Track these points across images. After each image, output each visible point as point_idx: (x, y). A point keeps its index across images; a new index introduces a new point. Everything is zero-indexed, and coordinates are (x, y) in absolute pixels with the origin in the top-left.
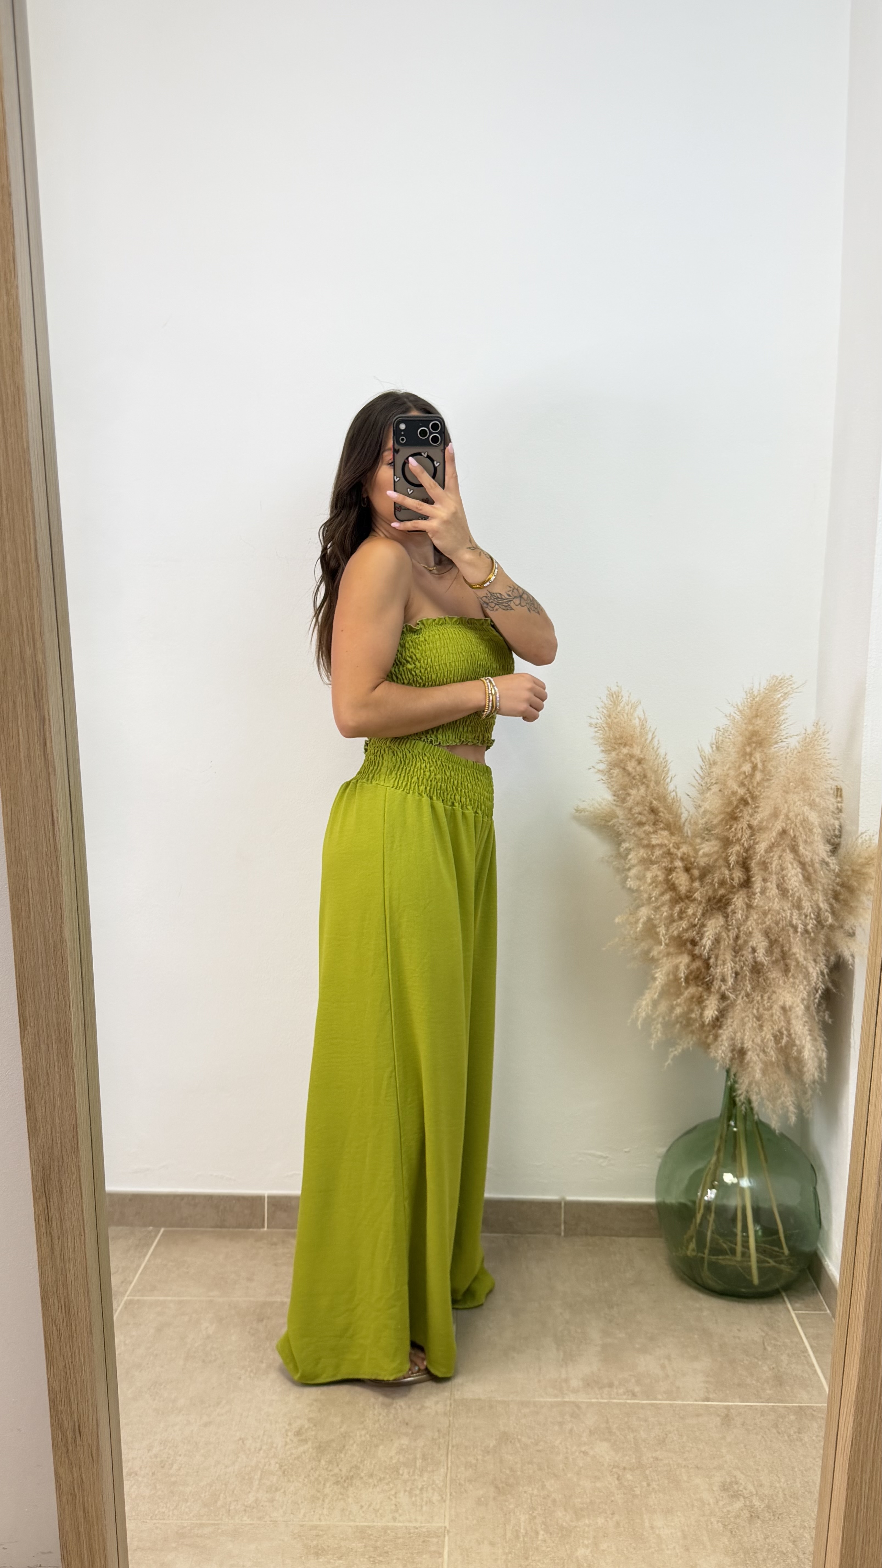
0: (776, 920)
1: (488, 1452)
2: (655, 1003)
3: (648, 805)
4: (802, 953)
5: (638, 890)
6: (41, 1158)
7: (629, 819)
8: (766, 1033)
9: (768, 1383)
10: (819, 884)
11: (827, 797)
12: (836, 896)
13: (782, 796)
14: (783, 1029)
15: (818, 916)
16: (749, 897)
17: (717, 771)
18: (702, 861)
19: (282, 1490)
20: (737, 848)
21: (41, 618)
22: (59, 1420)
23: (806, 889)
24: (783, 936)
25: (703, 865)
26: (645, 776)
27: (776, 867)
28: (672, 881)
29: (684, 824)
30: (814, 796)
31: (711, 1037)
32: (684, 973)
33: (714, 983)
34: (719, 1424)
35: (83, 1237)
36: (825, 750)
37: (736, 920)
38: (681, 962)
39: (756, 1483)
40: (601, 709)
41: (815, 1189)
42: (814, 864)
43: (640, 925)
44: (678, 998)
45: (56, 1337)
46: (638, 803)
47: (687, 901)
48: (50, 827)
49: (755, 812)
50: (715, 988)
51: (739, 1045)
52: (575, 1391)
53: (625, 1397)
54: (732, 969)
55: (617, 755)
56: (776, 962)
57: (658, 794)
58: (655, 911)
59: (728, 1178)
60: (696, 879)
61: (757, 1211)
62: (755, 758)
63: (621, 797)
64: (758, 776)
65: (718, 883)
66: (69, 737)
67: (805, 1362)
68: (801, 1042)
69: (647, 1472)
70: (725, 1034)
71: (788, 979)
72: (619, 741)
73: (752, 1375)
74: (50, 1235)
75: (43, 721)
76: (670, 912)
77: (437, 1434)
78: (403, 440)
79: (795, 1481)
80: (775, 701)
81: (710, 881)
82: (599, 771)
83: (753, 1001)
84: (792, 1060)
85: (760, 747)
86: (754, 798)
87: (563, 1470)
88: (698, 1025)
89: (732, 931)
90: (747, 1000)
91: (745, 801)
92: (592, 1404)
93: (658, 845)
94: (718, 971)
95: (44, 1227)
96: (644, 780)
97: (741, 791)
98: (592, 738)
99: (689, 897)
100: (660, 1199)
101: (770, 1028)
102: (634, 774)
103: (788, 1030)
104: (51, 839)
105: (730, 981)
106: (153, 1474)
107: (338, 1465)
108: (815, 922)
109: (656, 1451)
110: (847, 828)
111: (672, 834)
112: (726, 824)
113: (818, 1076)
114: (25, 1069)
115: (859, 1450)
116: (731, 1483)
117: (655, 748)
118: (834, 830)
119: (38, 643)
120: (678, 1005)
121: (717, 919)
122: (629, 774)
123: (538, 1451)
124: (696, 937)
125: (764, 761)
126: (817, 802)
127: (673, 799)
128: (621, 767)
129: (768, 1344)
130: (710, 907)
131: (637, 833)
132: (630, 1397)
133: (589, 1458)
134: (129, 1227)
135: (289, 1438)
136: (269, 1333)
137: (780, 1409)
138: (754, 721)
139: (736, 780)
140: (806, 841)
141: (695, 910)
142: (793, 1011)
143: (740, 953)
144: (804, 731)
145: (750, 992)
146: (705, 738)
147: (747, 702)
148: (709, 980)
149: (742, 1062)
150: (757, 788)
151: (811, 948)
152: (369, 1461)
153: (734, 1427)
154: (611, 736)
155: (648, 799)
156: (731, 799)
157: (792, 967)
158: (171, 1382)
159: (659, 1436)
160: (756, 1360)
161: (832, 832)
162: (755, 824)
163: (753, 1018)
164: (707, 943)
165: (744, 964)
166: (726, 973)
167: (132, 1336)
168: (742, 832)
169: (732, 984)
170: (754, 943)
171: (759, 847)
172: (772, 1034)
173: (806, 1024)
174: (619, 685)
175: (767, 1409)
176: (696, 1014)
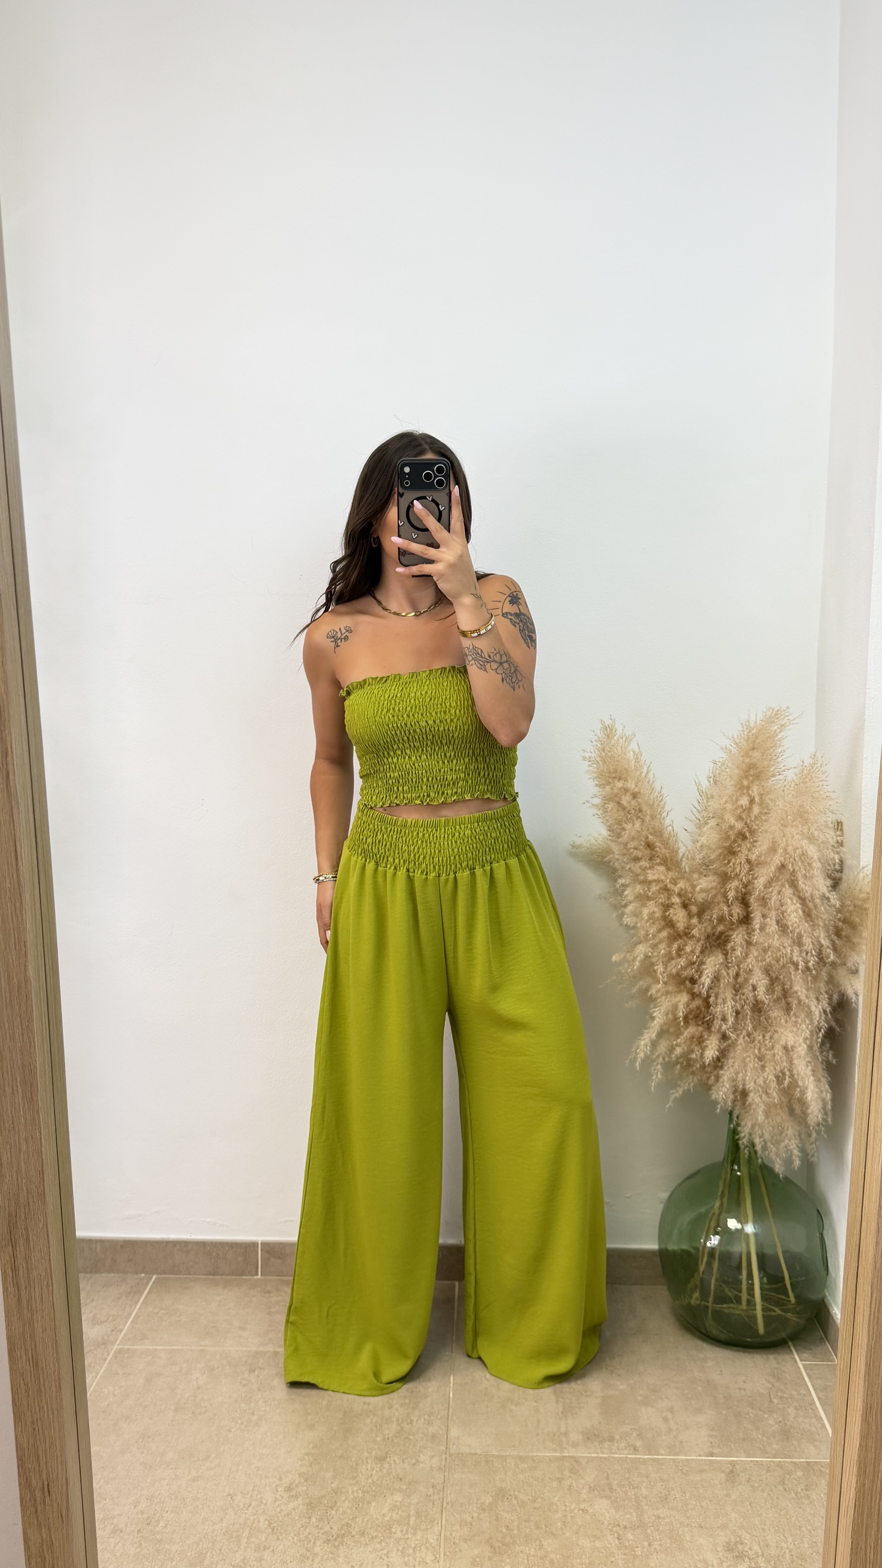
0: (777, 957)
1: (484, 1509)
2: (654, 1044)
3: (643, 839)
4: (804, 991)
5: (634, 928)
6: (7, 1205)
7: (624, 855)
8: (768, 1073)
9: (774, 1437)
10: (820, 920)
11: (826, 830)
12: (838, 933)
13: (780, 830)
14: (786, 1069)
15: (820, 954)
16: (749, 934)
17: (714, 805)
18: (700, 897)
19: (271, 1549)
20: (735, 883)
22: (27, 1479)
23: (807, 925)
24: (784, 974)
25: (701, 900)
26: (640, 811)
27: (775, 902)
28: (670, 918)
29: (681, 859)
30: (813, 829)
31: (713, 1077)
32: (683, 1012)
33: (715, 1022)
34: (723, 1480)
35: (51, 1288)
36: (823, 782)
37: (735, 958)
38: (679, 1001)
39: (761, 1543)
40: (594, 743)
41: (821, 1234)
42: (814, 900)
43: (637, 963)
44: (678, 1038)
45: (23, 1392)
46: (633, 838)
47: (685, 938)
48: (14, 862)
49: (753, 846)
50: (715, 1027)
51: (741, 1086)
52: (575, 1445)
53: (626, 1452)
54: (732, 1007)
55: (612, 789)
56: (777, 1000)
57: (653, 828)
58: (653, 949)
59: (732, 1224)
60: (694, 916)
61: (761, 1258)
62: (752, 790)
63: (616, 831)
64: (756, 810)
65: (717, 920)
67: (813, 1415)
68: (804, 1082)
69: (649, 1531)
70: (726, 1074)
71: (790, 1018)
72: (614, 775)
73: (757, 1429)
74: (17, 1285)
76: (668, 949)
77: (431, 1489)
78: (407, 483)
79: (803, 1542)
80: (772, 733)
81: (709, 917)
82: (594, 805)
83: (753, 1041)
84: (796, 1101)
85: (758, 780)
86: (752, 832)
87: (562, 1528)
88: (698, 1065)
89: (732, 968)
90: (749, 1040)
91: (743, 836)
92: (593, 1459)
93: (655, 881)
94: (718, 1010)
95: (11, 1277)
96: (640, 815)
97: (739, 825)
98: (587, 772)
99: (686, 934)
100: (662, 1246)
101: (772, 1068)
102: (629, 808)
103: (790, 1071)
104: (15, 874)
105: (731, 1020)
106: (139, 1531)
107: (329, 1523)
108: (817, 959)
109: (658, 1509)
110: (848, 862)
111: (669, 869)
112: (724, 859)
113: (823, 1117)
115: (863, 1513)
116: (736, 1543)
117: (651, 782)
118: (834, 865)
120: (678, 1045)
121: (717, 956)
122: (624, 808)
123: (535, 1508)
124: (695, 975)
125: (762, 794)
126: (816, 835)
127: (670, 833)
128: (615, 801)
129: (774, 1397)
130: (709, 944)
131: (633, 869)
132: (631, 1452)
133: (588, 1516)
134: (121, 1275)
135: (279, 1493)
136: (261, 1384)
137: (787, 1465)
138: (751, 753)
139: (733, 814)
140: (805, 875)
141: (694, 947)
142: (795, 1051)
143: (740, 991)
144: (801, 764)
145: (751, 1032)
146: (702, 773)
147: (744, 734)
148: (709, 1019)
149: (744, 1104)
150: (755, 822)
151: (813, 986)
152: (361, 1519)
153: (739, 1484)
154: (605, 769)
155: (644, 833)
156: (729, 833)
157: (794, 1006)
158: (160, 1434)
159: (661, 1493)
160: (762, 1413)
161: (832, 866)
162: (753, 859)
163: (755, 1058)
164: (706, 981)
165: (745, 1002)
166: (726, 1012)
167: (122, 1386)
168: (741, 867)
169: (732, 1023)
170: (755, 980)
171: (758, 882)
172: (775, 1074)
173: (809, 1064)
174: (613, 718)
175: (773, 1464)
176: (696, 1055)
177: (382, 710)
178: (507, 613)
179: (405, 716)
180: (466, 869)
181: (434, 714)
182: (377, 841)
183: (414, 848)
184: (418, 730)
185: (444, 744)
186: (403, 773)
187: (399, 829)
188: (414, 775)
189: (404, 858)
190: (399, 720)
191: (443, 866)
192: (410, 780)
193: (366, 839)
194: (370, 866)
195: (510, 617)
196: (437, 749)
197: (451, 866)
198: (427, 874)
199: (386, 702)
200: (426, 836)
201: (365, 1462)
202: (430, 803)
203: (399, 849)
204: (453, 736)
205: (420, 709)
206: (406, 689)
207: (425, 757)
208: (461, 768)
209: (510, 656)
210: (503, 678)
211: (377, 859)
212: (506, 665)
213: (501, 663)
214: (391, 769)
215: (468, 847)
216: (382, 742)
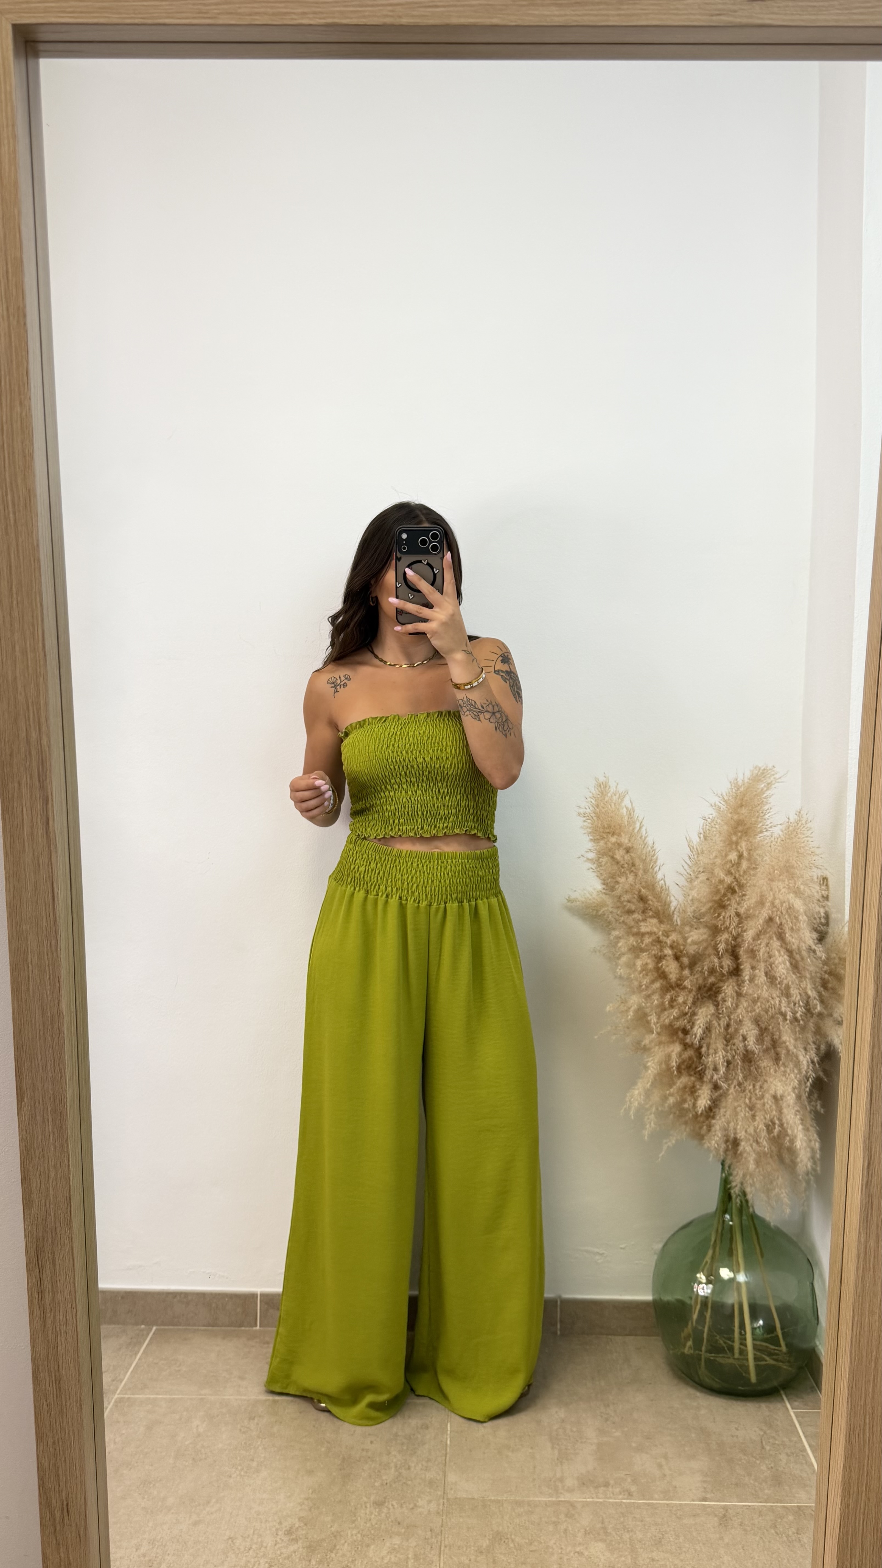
0: (766, 1008)
1: (482, 1552)
2: (648, 1094)
3: (637, 893)
4: (792, 1041)
5: (628, 978)
6: (35, 1230)
7: (618, 907)
8: (759, 1122)
9: (766, 1482)
10: (807, 972)
11: (811, 885)
12: (824, 984)
13: (767, 884)
14: (775, 1118)
15: (807, 1004)
16: (739, 985)
17: (704, 860)
18: (692, 949)
20: (725, 936)
21: (46, 704)
22: (47, 1498)
23: (794, 976)
24: (773, 1025)
25: (693, 952)
26: (633, 865)
27: (763, 955)
28: (662, 969)
29: (673, 912)
30: (799, 883)
31: (705, 1127)
32: (676, 1062)
33: (707, 1072)
34: (716, 1524)
35: (75, 1322)
36: (808, 838)
37: (726, 1008)
38: (673, 1051)
40: (589, 799)
41: (812, 1284)
42: (801, 952)
43: (631, 1013)
44: (671, 1088)
45: (46, 1412)
46: (626, 892)
47: (677, 989)
48: (51, 901)
49: (742, 900)
50: (707, 1078)
51: (732, 1135)
52: (570, 1490)
53: (621, 1497)
54: (723, 1057)
55: (606, 843)
56: (766, 1050)
57: (646, 882)
58: (646, 999)
59: (725, 1273)
60: (685, 967)
62: (741, 847)
63: (610, 885)
64: (745, 865)
65: (708, 972)
66: (70, 817)
67: (804, 1462)
68: (793, 1131)
70: (718, 1124)
71: (779, 1068)
72: (608, 831)
73: (749, 1475)
74: (42, 1307)
75: (46, 801)
76: (661, 1000)
77: (429, 1533)
78: (404, 548)
80: (759, 791)
81: (700, 969)
82: (588, 859)
83: (744, 1091)
84: (785, 1151)
85: (746, 836)
86: (741, 886)
88: (691, 1115)
89: (723, 1019)
90: (739, 1089)
91: (732, 890)
92: (587, 1504)
93: (648, 933)
94: (710, 1060)
95: (37, 1300)
96: (633, 869)
97: (729, 880)
98: (582, 827)
99: (679, 985)
100: (656, 1297)
101: (762, 1117)
102: (622, 862)
103: (780, 1120)
104: (51, 914)
105: (722, 1070)
108: (804, 1010)
109: (653, 1552)
110: (833, 916)
111: (661, 922)
112: (715, 912)
113: (812, 1167)
114: (21, 1141)
117: (643, 837)
118: (820, 918)
119: (44, 729)
120: (671, 1095)
121: (708, 1007)
122: (618, 863)
123: (532, 1551)
124: (687, 1025)
125: (750, 850)
126: (802, 889)
127: (662, 887)
128: (609, 856)
129: (766, 1444)
130: (701, 995)
131: (626, 921)
132: (626, 1497)
133: (584, 1559)
134: (121, 1326)
135: (279, 1537)
136: (261, 1432)
137: (779, 1509)
138: (739, 810)
139: (723, 869)
140: (792, 928)
141: (686, 998)
142: (784, 1100)
143: (731, 1042)
144: (787, 820)
145: (742, 1082)
146: (693, 830)
147: (732, 791)
148: (701, 1070)
149: (735, 1153)
150: (743, 876)
151: (801, 1036)
152: (360, 1561)
153: (732, 1528)
154: (599, 825)
155: (637, 887)
156: (719, 887)
157: (783, 1055)
158: (160, 1480)
159: (655, 1536)
160: (754, 1460)
161: (818, 919)
162: (742, 912)
163: (745, 1108)
164: (698, 1031)
165: (735, 1052)
166: (718, 1062)
167: (123, 1434)
168: (730, 919)
169: (724, 1073)
170: (745, 1031)
171: (747, 935)
172: (765, 1124)
173: (797, 1113)
174: (606, 776)
175: (765, 1509)
176: (689, 1105)
177: (382, 746)
178: (499, 671)
180: (455, 901)
181: (431, 752)
182: (370, 870)
183: (408, 877)
185: (439, 780)
187: (394, 859)
188: (410, 808)
189: (397, 886)
191: (435, 896)
192: (406, 813)
193: (358, 868)
194: (360, 895)
195: (502, 674)
196: (432, 785)
197: (442, 896)
198: (419, 903)
199: (386, 739)
200: (420, 866)
201: (364, 1507)
202: (425, 835)
203: (392, 877)
205: (418, 746)
206: (405, 728)
207: (420, 792)
208: (453, 804)
209: (501, 708)
210: (496, 727)
211: (367, 887)
212: (498, 715)
213: (494, 713)
214: (388, 802)
215: (458, 880)
216: (380, 775)
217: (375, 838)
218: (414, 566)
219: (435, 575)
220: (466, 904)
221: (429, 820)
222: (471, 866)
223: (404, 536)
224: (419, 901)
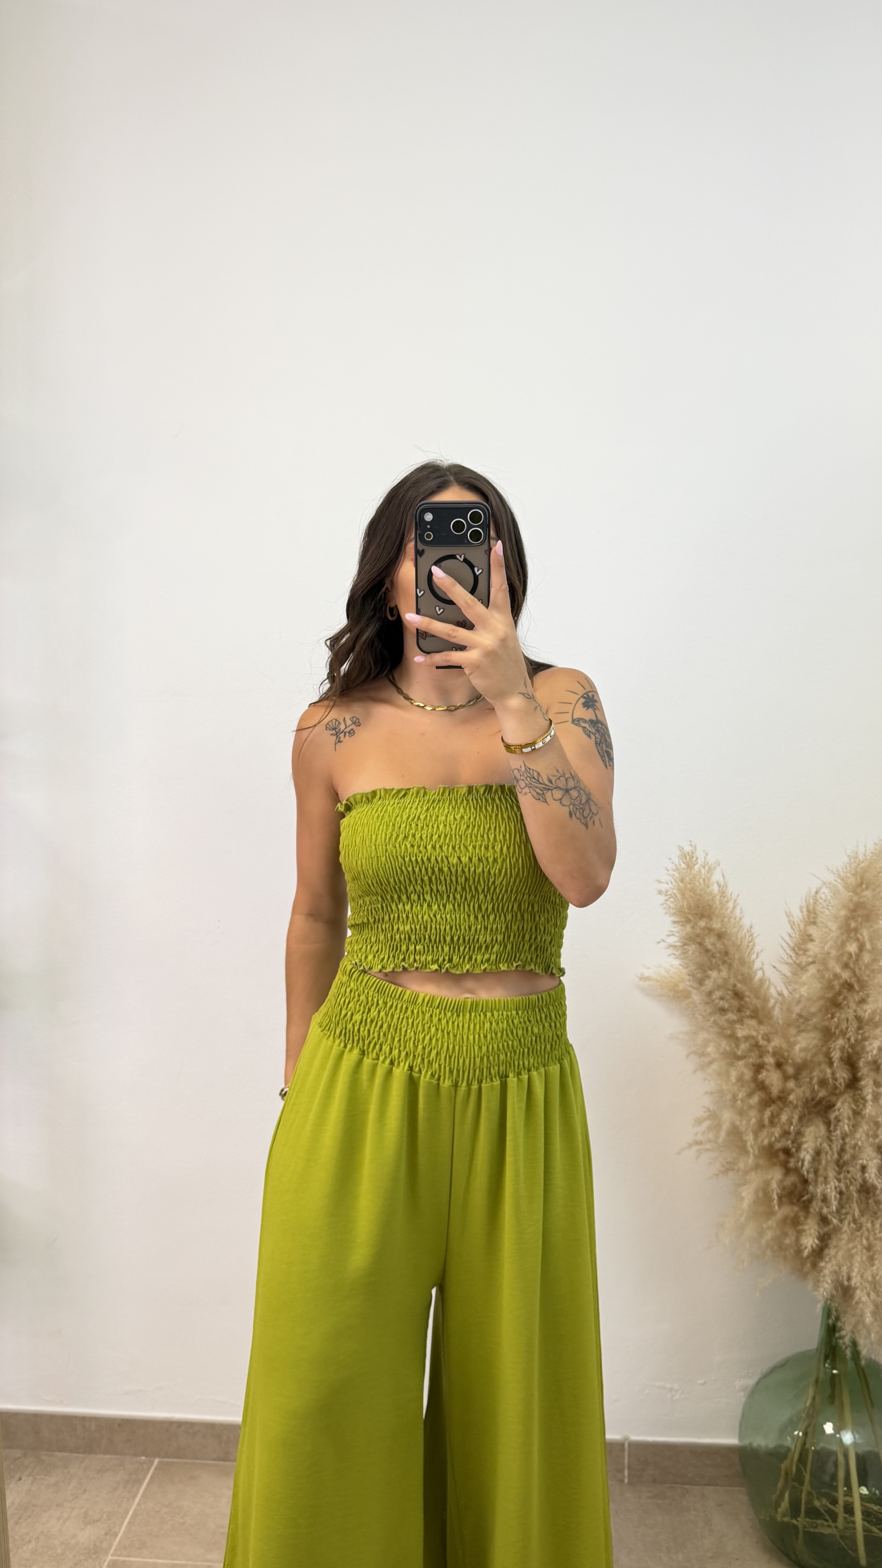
2: (742, 1227)
3: (731, 988)
7: (708, 1004)
16: (856, 1101)
17: (813, 946)
18: (798, 1057)
20: (841, 1042)
25: (800, 1060)
26: (726, 953)
28: (761, 1080)
29: (774, 1010)
31: (812, 1272)
32: (777, 1190)
33: (814, 1203)
37: (840, 1130)
38: (772, 1179)
40: (671, 872)
43: (723, 1133)
44: (769, 1220)
46: (719, 987)
47: (779, 1104)
49: (864, 1001)
50: (814, 1209)
51: (845, 1282)
54: (836, 1188)
55: (693, 928)
57: (742, 974)
58: (741, 1116)
60: (790, 1078)
61: (862, 1466)
62: (861, 935)
63: (699, 978)
64: (866, 958)
65: (818, 1083)
70: (828, 1267)
72: (696, 912)
76: (759, 1117)
78: (428, 536)
81: (807, 1080)
82: (670, 944)
83: (861, 1228)
85: (867, 922)
86: (862, 984)
88: (794, 1255)
89: (836, 1143)
90: (855, 1227)
91: (850, 986)
93: (744, 1037)
94: (818, 1190)
96: (726, 958)
97: (846, 975)
98: (662, 907)
99: (782, 1099)
102: (713, 950)
105: (834, 1202)
111: (760, 1023)
112: (827, 1013)
117: (738, 919)
120: (769, 1229)
121: (818, 1126)
122: (707, 951)
124: (792, 1148)
125: (873, 939)
127: (760, 979)
128: (698, 942)
130: (809, 1111)
131: (717, 1022)
134: (118, 1457)
138: (859, 890)
139: (840, 961)
141: (790, 1115)
143: (845, 1168)
145: (857, 1217)
147: (851, 867)
148: (807, 1200)
149: (847, 1302)
150: (865, 972)
154: (685, 904)
155: (731, 981)
156: (833, 983)
162: (864, 1016)
163: (862, 1249)
164: (806, 1156)
165: (850, 1182)
166: (828, 1193)
168: (848, 1023)
169: (835, 1205)
170: (864, 1159)
171: (870, 1045)
174: (693, 844)
176: (791, 1242)
177: (398, 836)
178: (578, 719)
179: (429, 847)
180: (495, 1077)
181: (470, 848)
182: (369, 1020)
183: (424, 1037)
184: (446, 869)
185: (480, 891)
186: (418, 927)
187: (404, 1006)
188: (433, 930)
189: (407, 1049)
190: (420, 852)
191: (464, 1072)
192: (427, 937)
193: (352, 1015)
194: (351, 1057)
195: (583, 725)
196: (469, 898)
197: (475, 1071)
198: (438, 1079)
199: (403, 826)
200: (444, 1022)
202: (453, 971)
203: (400, 1035)
204: (494, 882)
205: (451, 839)
206: (434, 808)
207: (451, 906)
208: (499, 927)
209: (578, 782)
210: (570, 812)
211: (364, 1046)
212: (574, 793)
213: (567, 791)
214: (401, 919)
215: (501, 1045)
216: (392, 880)
217: (380, 971)
218: (444, 563)
219: (476, 578)
220: (512, 1080)
221: (462, 949)
222: (522, 1020)
223: (429, 517)
224: (439, 1077)
